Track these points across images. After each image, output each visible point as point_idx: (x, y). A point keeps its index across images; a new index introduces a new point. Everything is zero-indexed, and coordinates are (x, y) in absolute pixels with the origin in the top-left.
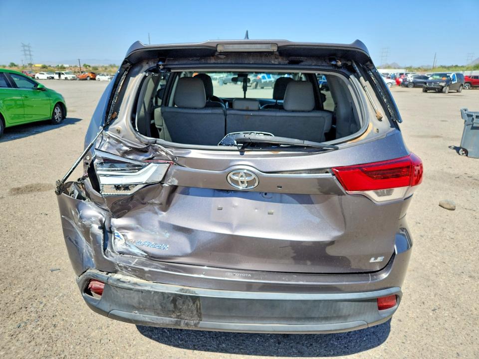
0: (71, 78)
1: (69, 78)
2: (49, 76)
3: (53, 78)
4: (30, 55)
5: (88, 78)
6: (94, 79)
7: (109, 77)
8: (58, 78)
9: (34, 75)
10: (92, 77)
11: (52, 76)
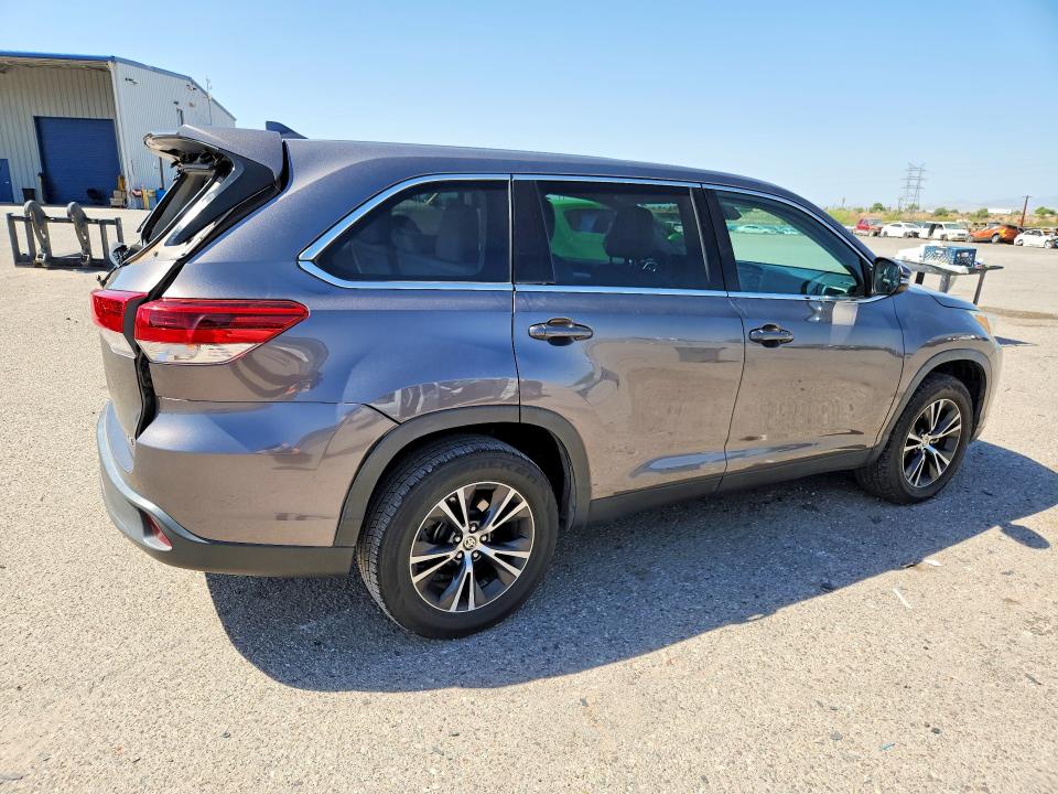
0: (956, 236)
1: (949, 237)
2: (909, 230)
3: (916, 235)
4: (918, 188)
5: (995, 239)
6: (1010, 242)
7: (1045, 238)
8: (926, 236)
9: (880, 229)
10: (1004, 236)
11: (916, 230)
